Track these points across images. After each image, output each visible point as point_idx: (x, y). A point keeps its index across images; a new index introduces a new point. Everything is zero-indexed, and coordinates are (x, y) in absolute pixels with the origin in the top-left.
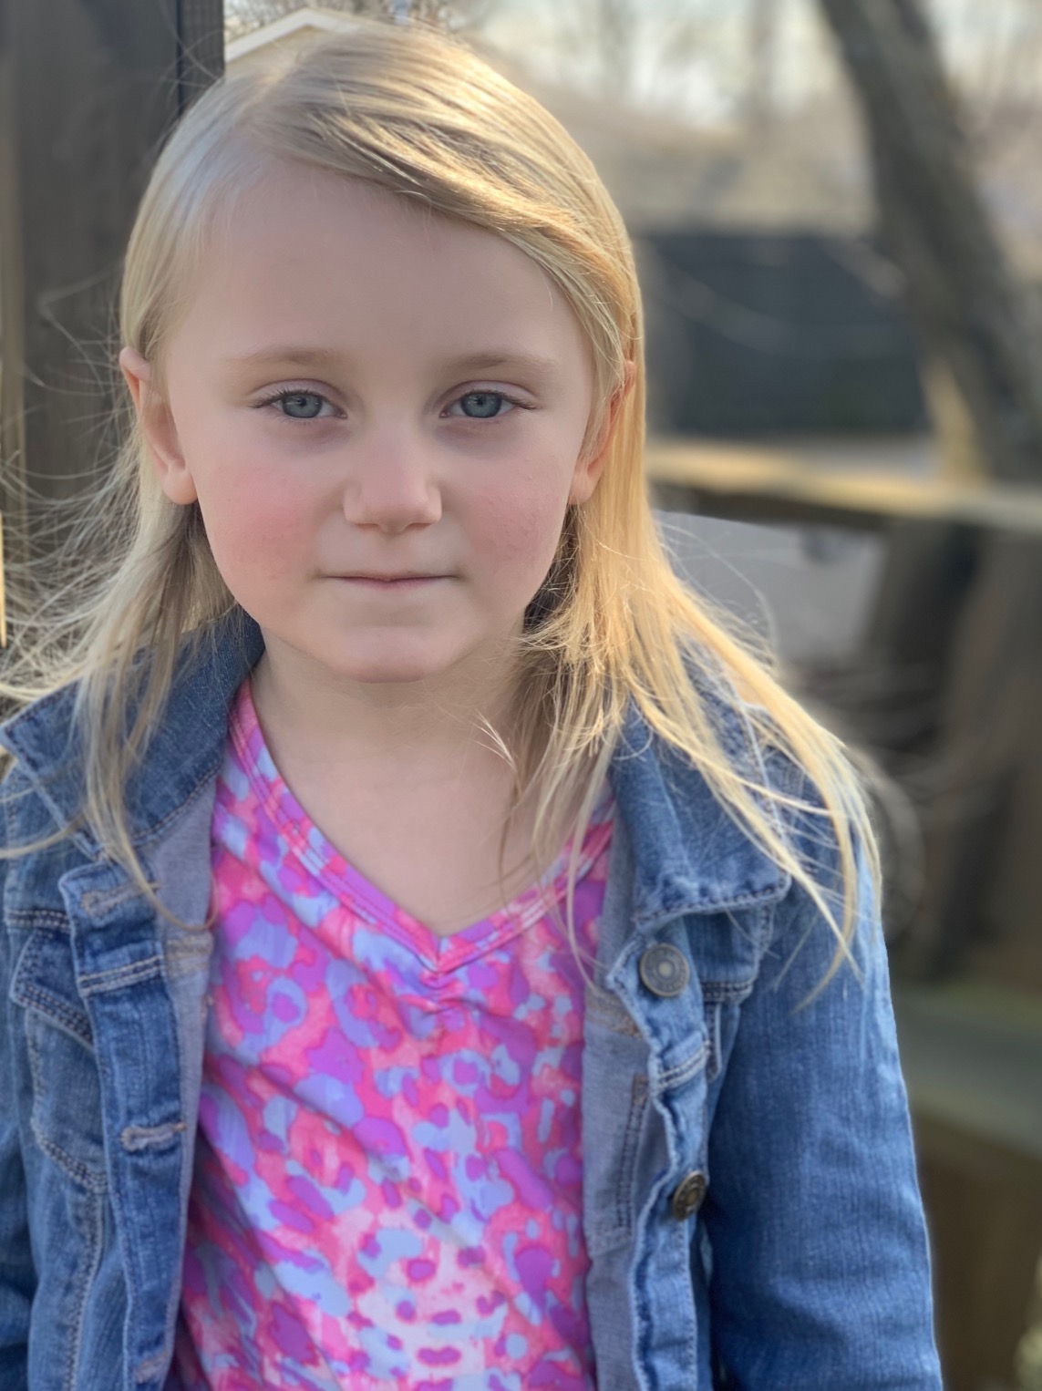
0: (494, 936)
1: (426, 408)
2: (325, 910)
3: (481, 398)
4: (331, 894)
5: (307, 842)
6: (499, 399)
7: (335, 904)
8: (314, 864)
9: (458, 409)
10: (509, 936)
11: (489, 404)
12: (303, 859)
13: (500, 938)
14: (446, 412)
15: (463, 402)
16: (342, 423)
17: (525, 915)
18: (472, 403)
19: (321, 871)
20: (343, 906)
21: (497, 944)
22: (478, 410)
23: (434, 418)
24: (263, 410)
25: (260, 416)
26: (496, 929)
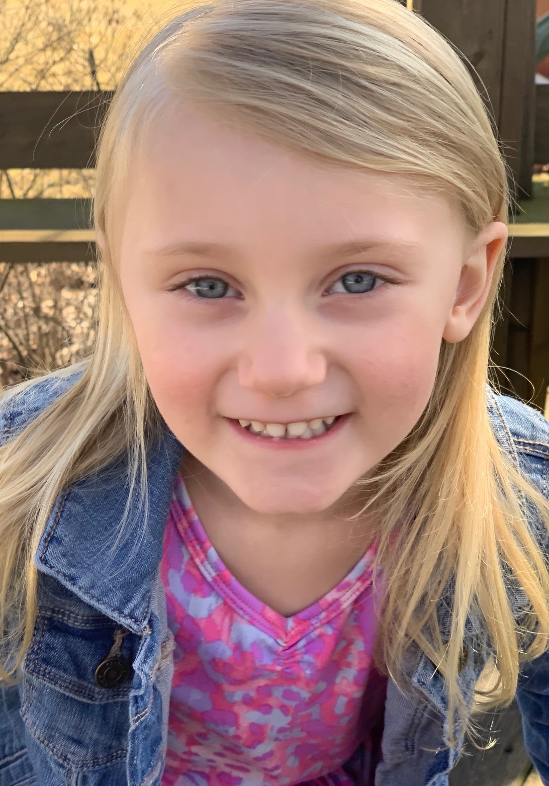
0: (323, 615)
1: (311, 287)
2: (214, 606)
3: (359, 277)
4: (218, 595)
5: (206, 556)
6: (375, 277)
7: (221, 602)
8: (209, 573)
9: (339, 287)
10: (334, 615)
11: (367, 281)
12: (202, 568)
13: (327, 616)
14: (328, 292)
15: (344, 279)
16: (240, 303)
17: (343, 599)
18: (351, 281)
19: (214, 579)
20: (225, 603)
21: (325, 621)
22: (356, 287)
23: (316, 298)
24: (177, 292)
25: (174, 298)
26: (324, 610)
